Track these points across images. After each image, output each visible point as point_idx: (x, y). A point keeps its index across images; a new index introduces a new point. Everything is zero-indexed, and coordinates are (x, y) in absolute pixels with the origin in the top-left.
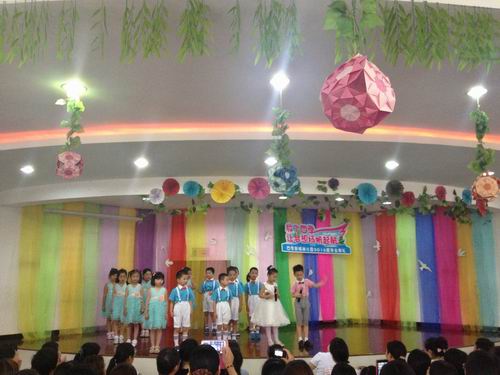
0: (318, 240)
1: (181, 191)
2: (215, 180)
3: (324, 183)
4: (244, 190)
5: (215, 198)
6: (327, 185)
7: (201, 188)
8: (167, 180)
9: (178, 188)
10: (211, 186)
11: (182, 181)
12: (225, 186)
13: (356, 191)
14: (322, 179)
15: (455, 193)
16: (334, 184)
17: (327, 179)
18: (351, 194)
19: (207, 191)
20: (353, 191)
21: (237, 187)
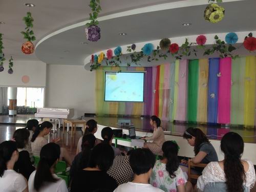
3: (130, 47)
15: (216, 38)
16: (134, 47)
17: (131, 45)
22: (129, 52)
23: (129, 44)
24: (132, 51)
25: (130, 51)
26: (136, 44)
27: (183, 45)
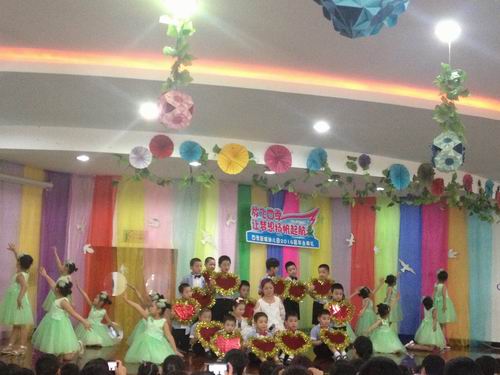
0: (286, 228)
1: (176, 154)
2: (222, 142)
3: (355, 159)
4: (260, 160)
5: (223, 166)
6: (357, 162)
7: (204, 151)
8: (156, 137)
9: (172, 149)
10: (217, 150)
11: (178, 140)
12: (236, 152)
13: (387, 173)
14: (352, 154)
15: (479, 184)
16: (365, 162)
17: (358, 155)
18: (382, 175)
19: (211, 156)
20: (384, 172)
21: (251, 155)
22: (351, 172)
23: (356, 151)
24: (360, 171)
25: (354, 168)
26: (371, 156)
27: (449, 185)
